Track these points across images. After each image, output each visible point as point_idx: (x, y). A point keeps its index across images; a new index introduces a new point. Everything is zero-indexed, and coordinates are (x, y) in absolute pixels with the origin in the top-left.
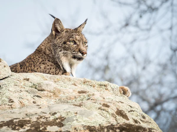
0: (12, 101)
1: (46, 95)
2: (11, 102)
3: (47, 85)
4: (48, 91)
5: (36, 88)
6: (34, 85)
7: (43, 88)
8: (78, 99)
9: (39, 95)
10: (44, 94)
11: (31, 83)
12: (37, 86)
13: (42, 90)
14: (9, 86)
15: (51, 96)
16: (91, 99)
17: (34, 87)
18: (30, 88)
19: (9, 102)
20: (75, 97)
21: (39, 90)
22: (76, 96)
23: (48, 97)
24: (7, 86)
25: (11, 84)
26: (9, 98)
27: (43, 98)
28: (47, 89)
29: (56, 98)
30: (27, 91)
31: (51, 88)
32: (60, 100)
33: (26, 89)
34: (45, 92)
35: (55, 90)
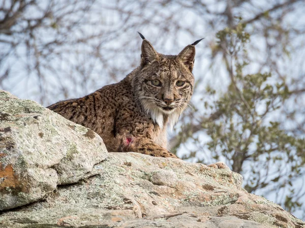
0: (129, 201)
1: (166, 192)
2: (128, 203)
3: (167, 176)
4: (168, 185)
5: (150, 180)
6: (146, 175)
7: (161, 180)
8: (216, 200)
9: (156, 191)
10: (162, 189)
11: (141, 171)
12: (151, 177)
13: (159, 184)
14: (113, 176)
15: (172, 194)
16: (238, 201)
17: (147, 177)
18: (142, 180)
19: (125, 203)
20: (211, 198)
21: (154, 184)
22: (213, 196)
23: (168, 195)
24: (110, 176)
25: (115, 173)
26: (121, 195)
27: (161, 195)
28: (167, 182)
29: (180, 197)
30: (139, 185)
31: (173, 181)
32: (188, 200)
33: (136, 181)
34: (165, 187)
35: (177, 183)
